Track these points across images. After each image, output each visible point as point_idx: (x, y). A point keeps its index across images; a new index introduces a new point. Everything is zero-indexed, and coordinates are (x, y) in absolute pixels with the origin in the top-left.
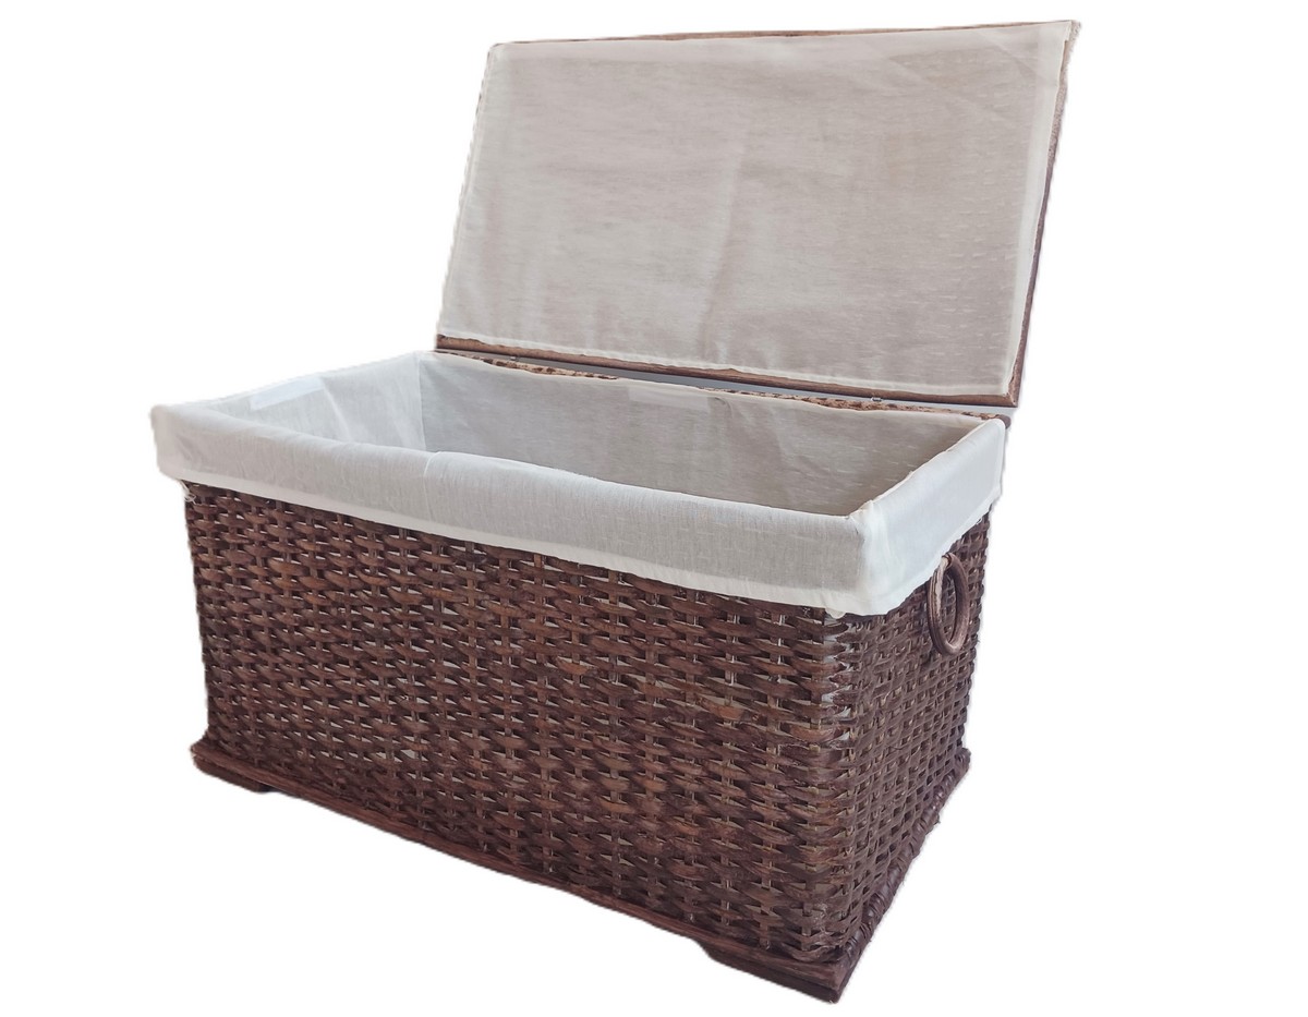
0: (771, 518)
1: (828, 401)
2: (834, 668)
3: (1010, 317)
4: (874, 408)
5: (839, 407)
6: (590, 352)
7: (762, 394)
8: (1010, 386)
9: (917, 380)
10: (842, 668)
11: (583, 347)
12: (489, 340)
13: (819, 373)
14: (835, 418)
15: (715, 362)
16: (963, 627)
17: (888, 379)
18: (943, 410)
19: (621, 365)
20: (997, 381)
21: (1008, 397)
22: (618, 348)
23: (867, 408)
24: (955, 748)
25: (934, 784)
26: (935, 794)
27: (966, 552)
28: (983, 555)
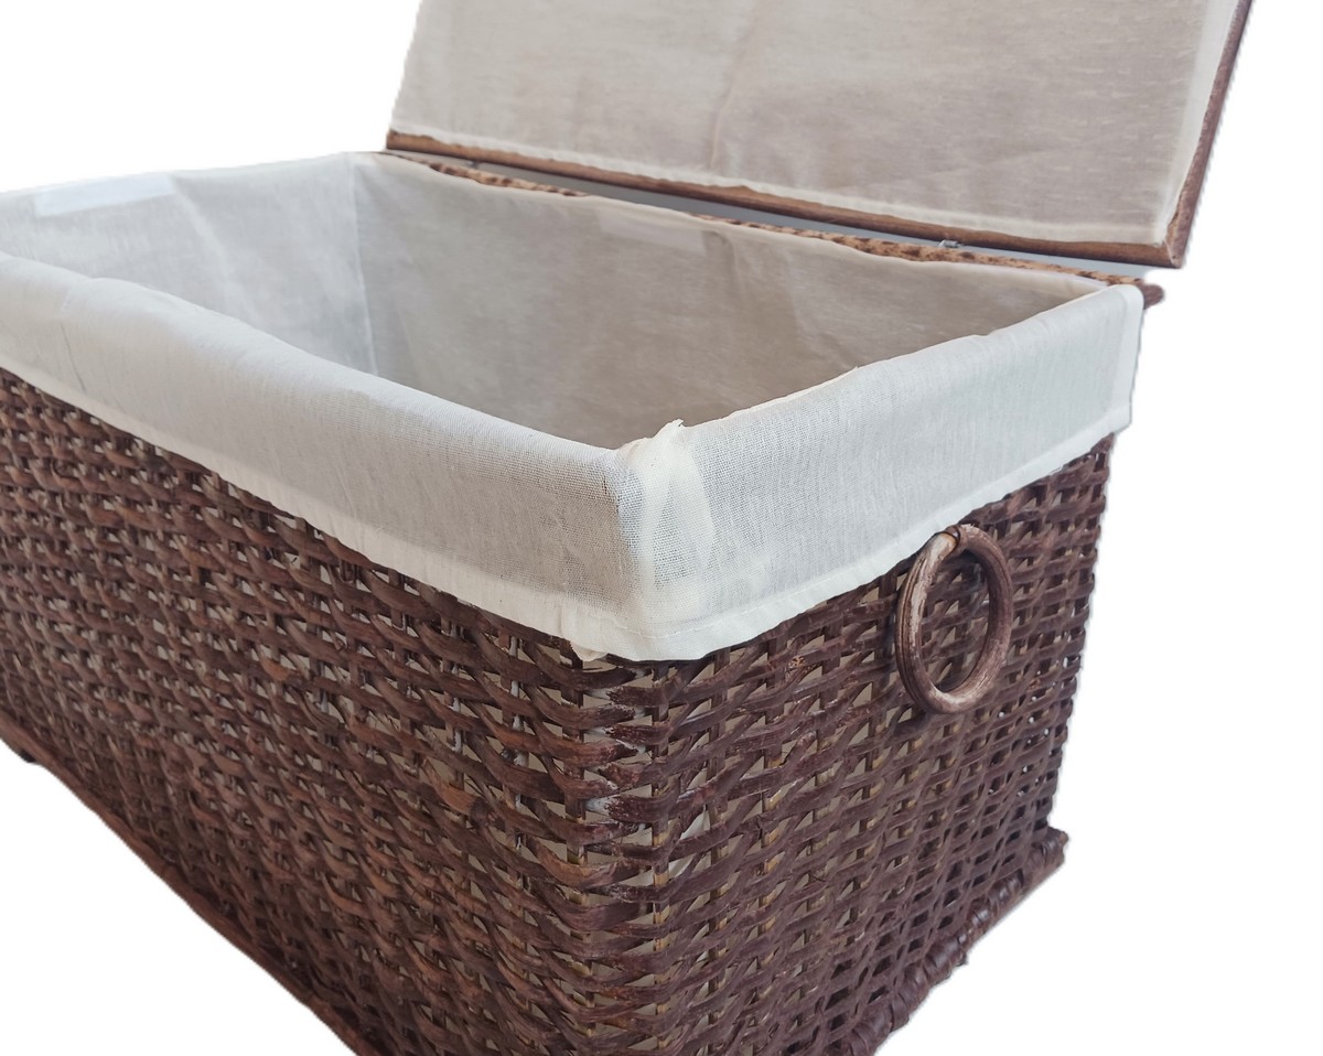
0: (472, 438)
1: (871, 244)
2: (604, 753)
3: (1182, 103)
4: (940, 257)
5: (886, 253)
6: (563, 155)
7: (779, 228)
8: (1170, 230)
9: (1017, 213)
10: (623, 753)
11: (554, 147)
12: (445, 137)
13: (869, 197)
14: (881, 273)
15: (723, 174)
16: (991, 661)
17: (973, 210)
18: (1048, 267)
19: (600, 176)
20: (1147, 218)
21: (1164, 248)
22: (597, 148)
23: (929, 258)
24: (1028, 837)
25: (966, 898)
26: (973, 912)
27: (1039, 521)
28: (1094, 525)
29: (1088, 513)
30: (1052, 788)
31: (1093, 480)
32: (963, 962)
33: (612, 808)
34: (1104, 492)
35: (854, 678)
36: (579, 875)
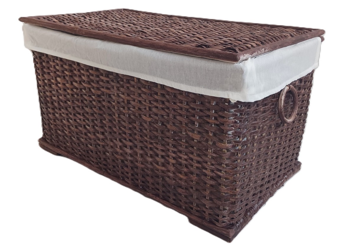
2: (233, 122)
10: (236, 122)
24: (294, 160)
25: (283, 172)
26: (284, 176)
27: (301, 87)
28: (310, 90)
29: (309, 87)
30: (299, 150)
31: (310, 79)
32: (283, 185)
33: (233, 133)
34: (312, 83)
35: (270, 115)
36: (226, 146)
